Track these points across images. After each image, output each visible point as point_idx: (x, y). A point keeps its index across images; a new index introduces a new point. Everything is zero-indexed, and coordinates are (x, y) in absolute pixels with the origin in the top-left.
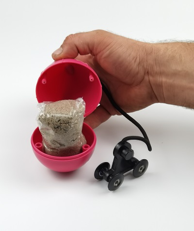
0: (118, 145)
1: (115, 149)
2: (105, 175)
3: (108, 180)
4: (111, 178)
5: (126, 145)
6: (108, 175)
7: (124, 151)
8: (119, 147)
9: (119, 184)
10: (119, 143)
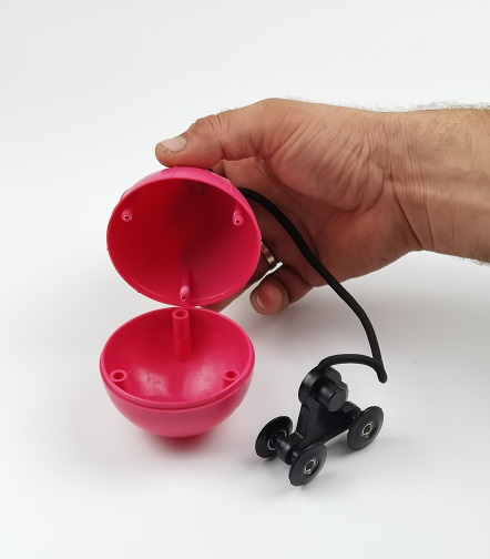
0: (310, 377)
1: (303, 386)
2: (281, 448)
3: (288, 459)
4: (295, 454)
5: (329, 375)
6: (288, 447)
7: (324, 390)
8: (312, 381)
9: (316, 470)
10: (313, 372)
